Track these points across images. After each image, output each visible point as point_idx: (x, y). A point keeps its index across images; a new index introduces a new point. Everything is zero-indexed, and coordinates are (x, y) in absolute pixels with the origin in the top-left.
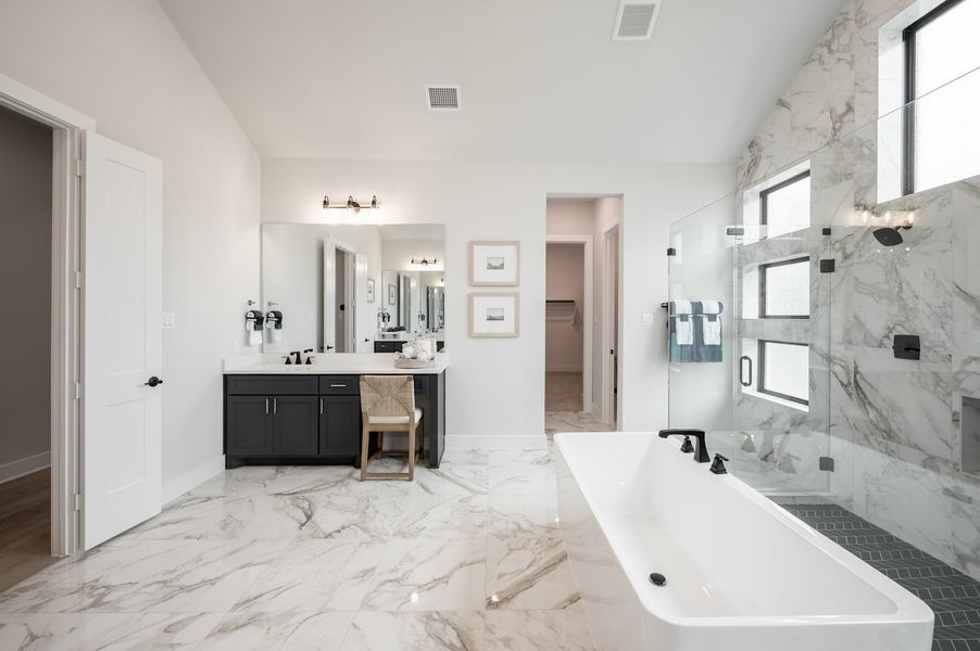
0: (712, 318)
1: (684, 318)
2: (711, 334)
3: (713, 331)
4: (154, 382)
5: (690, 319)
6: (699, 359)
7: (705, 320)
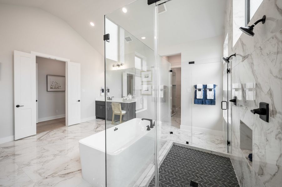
0: (210, 90)
1: (200, 90)
2: (210, 96)
3: (211, 94)
4: (79, 101)
5: (202, 91)
6: (205, 104)
7: (208, 91)
